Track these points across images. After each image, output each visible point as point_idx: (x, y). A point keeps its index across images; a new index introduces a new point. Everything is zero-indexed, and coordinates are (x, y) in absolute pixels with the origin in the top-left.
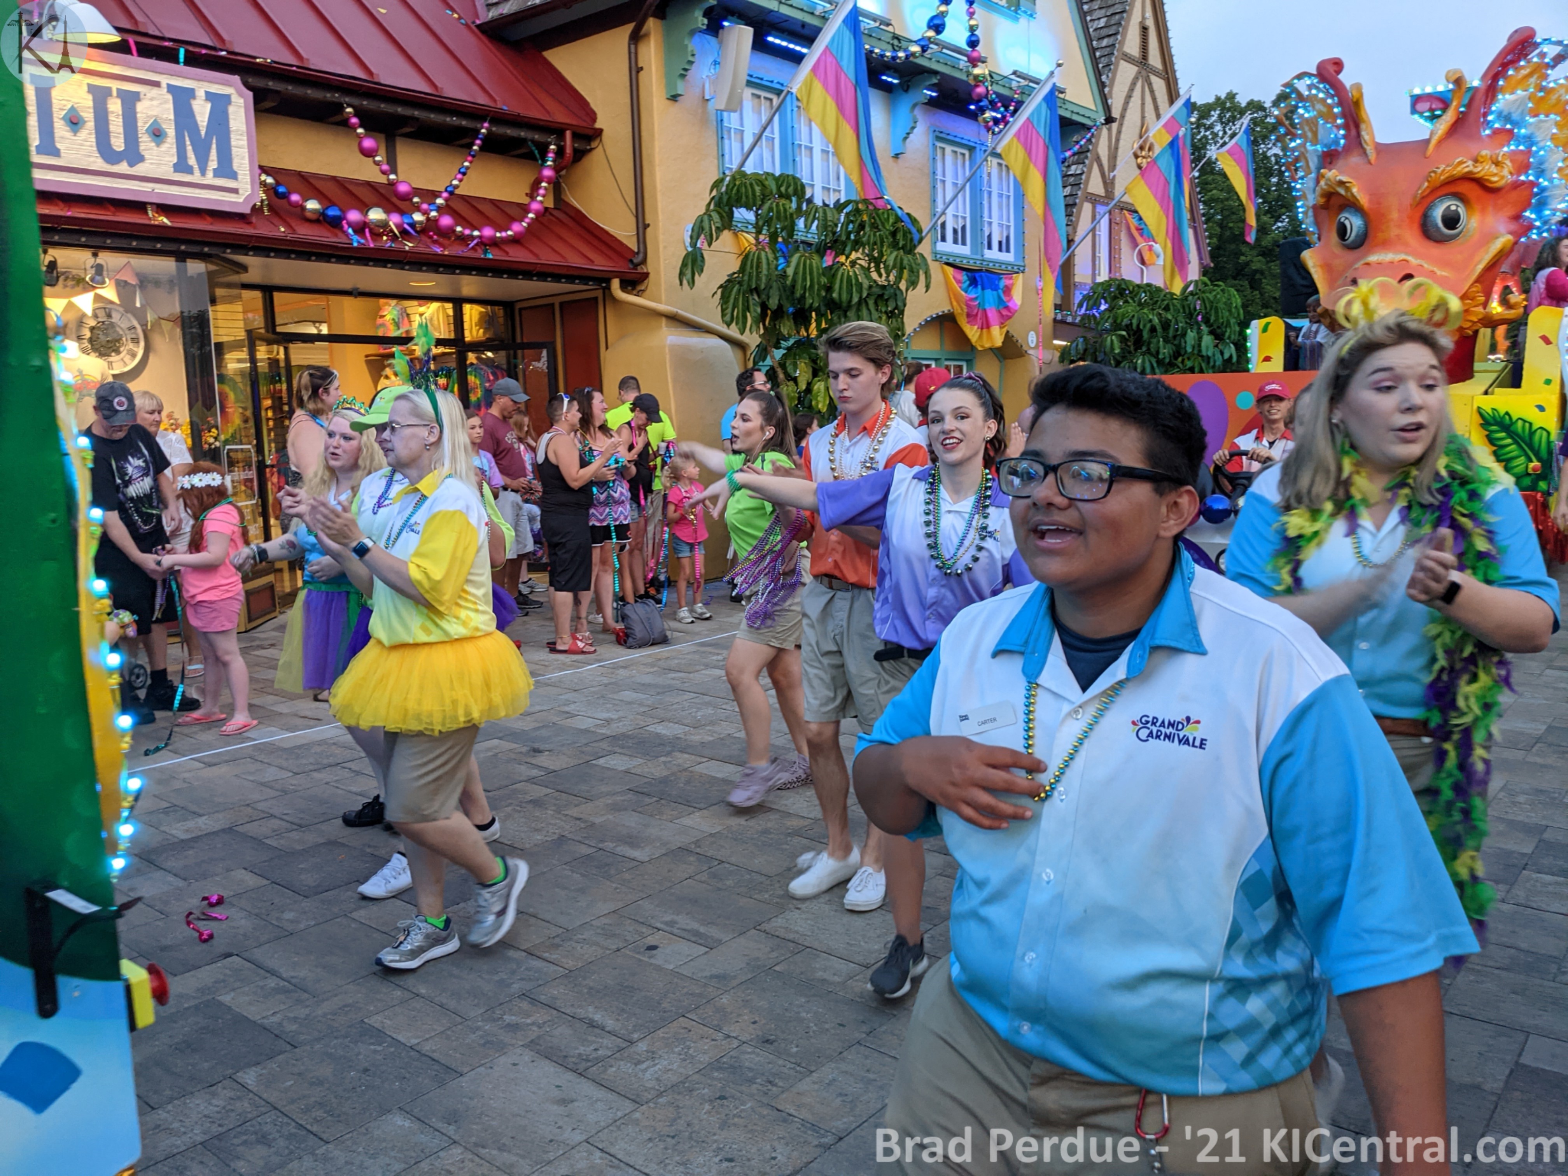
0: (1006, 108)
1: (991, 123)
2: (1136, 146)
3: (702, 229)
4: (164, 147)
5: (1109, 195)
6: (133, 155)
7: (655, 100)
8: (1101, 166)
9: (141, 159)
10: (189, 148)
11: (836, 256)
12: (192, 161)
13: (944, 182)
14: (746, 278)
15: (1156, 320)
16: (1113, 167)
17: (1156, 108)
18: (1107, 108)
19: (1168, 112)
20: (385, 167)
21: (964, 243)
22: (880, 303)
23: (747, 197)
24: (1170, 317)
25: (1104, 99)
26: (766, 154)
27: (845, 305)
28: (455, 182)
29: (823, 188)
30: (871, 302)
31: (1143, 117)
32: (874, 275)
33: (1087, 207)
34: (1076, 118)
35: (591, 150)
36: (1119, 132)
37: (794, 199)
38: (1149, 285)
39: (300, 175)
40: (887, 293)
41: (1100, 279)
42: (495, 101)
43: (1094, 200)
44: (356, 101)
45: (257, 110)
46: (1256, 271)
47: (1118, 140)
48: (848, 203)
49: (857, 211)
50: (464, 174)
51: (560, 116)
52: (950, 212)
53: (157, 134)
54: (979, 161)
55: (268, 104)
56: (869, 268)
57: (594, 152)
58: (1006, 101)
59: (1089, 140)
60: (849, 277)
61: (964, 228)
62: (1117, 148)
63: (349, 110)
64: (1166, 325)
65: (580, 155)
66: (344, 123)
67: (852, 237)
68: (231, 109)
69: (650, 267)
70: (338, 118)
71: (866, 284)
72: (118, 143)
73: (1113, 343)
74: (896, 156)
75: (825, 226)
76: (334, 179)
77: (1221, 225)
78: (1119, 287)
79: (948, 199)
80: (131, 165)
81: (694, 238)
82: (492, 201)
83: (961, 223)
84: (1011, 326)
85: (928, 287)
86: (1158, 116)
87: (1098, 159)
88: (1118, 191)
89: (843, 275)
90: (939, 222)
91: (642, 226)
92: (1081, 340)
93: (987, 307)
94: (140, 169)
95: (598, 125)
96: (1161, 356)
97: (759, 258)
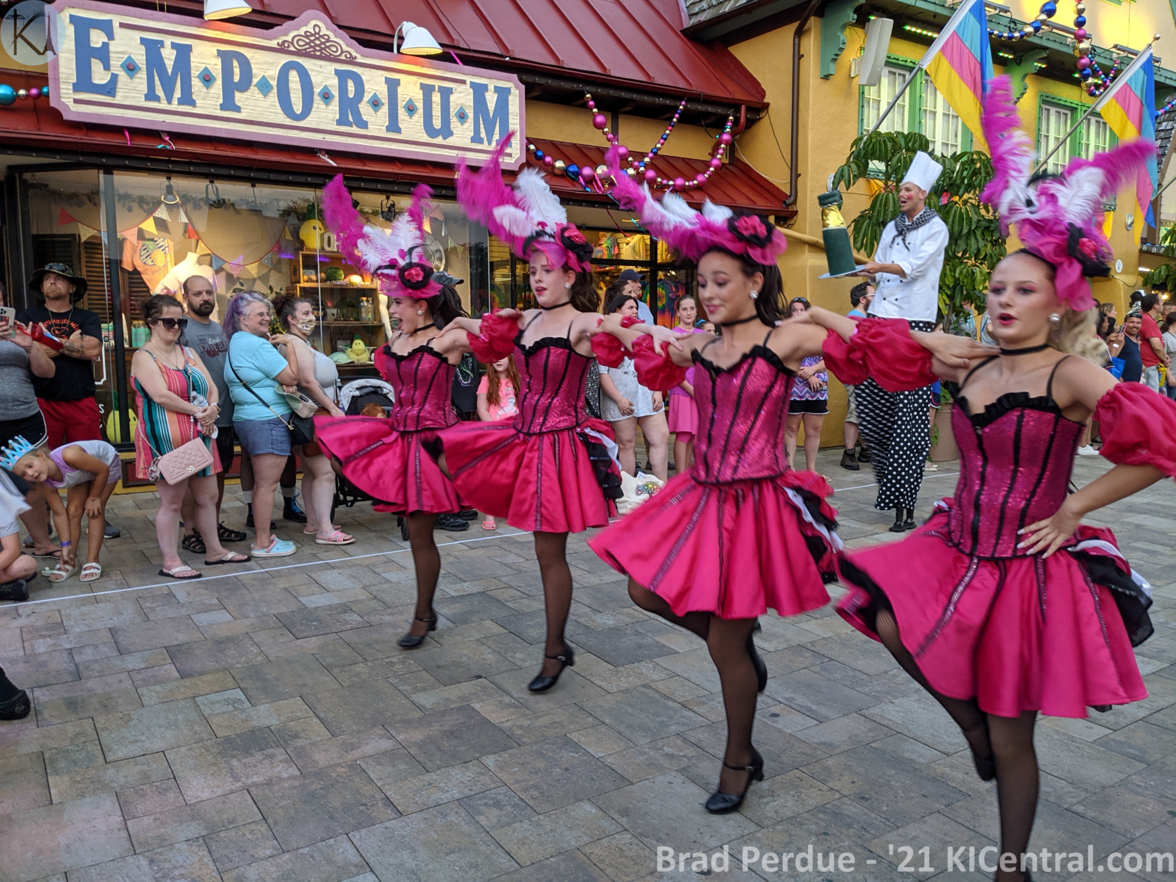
0: (1107, 75)
1: (1092, 88)
3: (842, 176)
4: (466, 125)
6: (446, 131)
7: (811, 80)
9: (451, 134)
10: (482, 126)
11: (951, 197)
12: (483, 135)
13: (1047, 137)
14: (875, 214)
20: (610, 136)
22: (986, 233)
23: (880, 151)
26: (897, 119)
28: (659, 146)
29: (944, 143)
30: (979, 233)
32: (983, 212)
34: (1168, 82)
35: (760, 119)
39: (552, 143)
40: (992, 226)
42: (691, 85)
44: (593, 89)
45: (527, 98)
48: (963, 155)
49: (971, 161)
50: (665, 139)
51: (739, 95)
52: (1051, 161)
53: (462, 116)
54: (1079, 119)
55: (535, 94)
56: (978, 206)
57: (762, 122)
58: (1107, 70)
60: (961, 212)
63: (588, 96)
65: (751, 123)
66: (585, 106)
67: (966, 181)
68: (510, 98)
69: (799, 207)
70: (581, 102)
71: (975, 218)
72: (437, 123)
76: (575, 145)
79: (1051, 150)
80: (444, 138)
81: (836, 184)
82: (684, 160)
89: (956, 211)
91: (795, 176)
92: (1164, 268)
94: (450, 141)
95: (766, 100)
97: (887, 198)
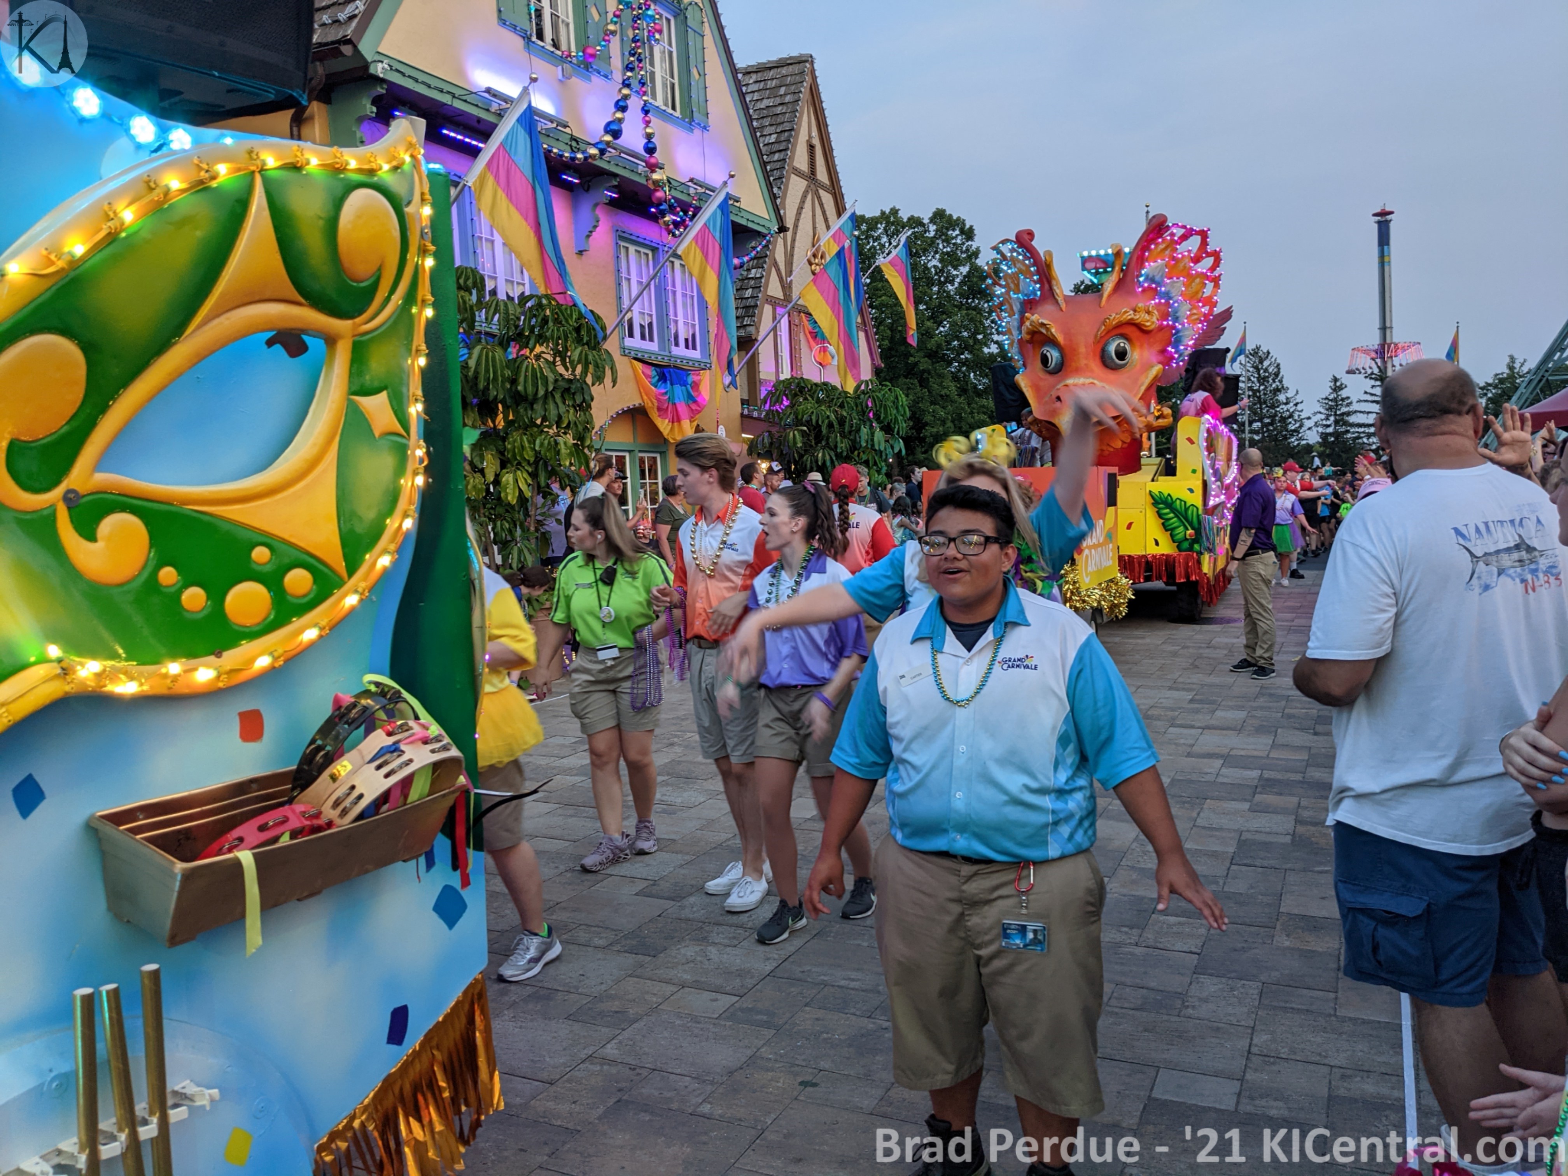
0: (686, 213)
1: (671, 227)
2: (809, 253)
5: (788, 297)
8: (778, 271)
11: (521, 349)
13: (629, 280)
15: (833, 417)
16: (790, 272)
17: (826, 220)
18: (780, 219)
19: (836, 224)
21: (651, 339)
22: (566, 396)
24: (845, 414)
25: (777, 210)
27: (530, 398)
29: (507, 281)
30: (558, 396)
31: (814, 228)
32: (561, 369)
33: (768, 309)
34: (751, 225)
36: (794, 240)
37: (474, 292)
38: (825, 384)
40: (573, 386)
41: (782, 377)
43: (774, 303)
46: (924, 371)
47: (793, 247)
48: (531, 297)
49: (540, 306)
52: (636, 308)
54: (662, 261)
56: (554, 362)
58: (685, 207)
59: (766, 246)
60: (534, 370)
61: (650, 325)
62: (792, 255)
64: (842, 421)
67: (536, 330)
71: (551, 377)
73: (795, 437)
74: (580, 253)
75: (507, 319)
77: (891, 328)
78: (798, 384)
79: (634, 295)
83: (647, 320)
84: (699, 420)
85: (614, 382)
86: (828, 227)
87: (776, 264)
88: (795, 295)
89: (527, 367)
90: (626, 318)
92: (766, 434)
93: (677, 401)
96: (839, 450)
